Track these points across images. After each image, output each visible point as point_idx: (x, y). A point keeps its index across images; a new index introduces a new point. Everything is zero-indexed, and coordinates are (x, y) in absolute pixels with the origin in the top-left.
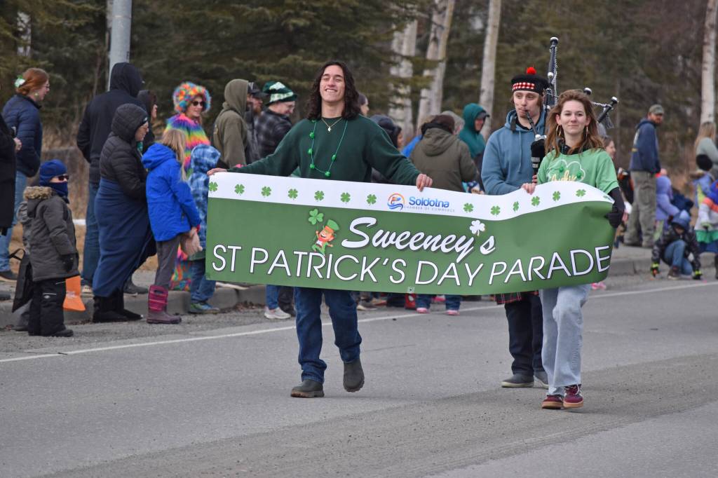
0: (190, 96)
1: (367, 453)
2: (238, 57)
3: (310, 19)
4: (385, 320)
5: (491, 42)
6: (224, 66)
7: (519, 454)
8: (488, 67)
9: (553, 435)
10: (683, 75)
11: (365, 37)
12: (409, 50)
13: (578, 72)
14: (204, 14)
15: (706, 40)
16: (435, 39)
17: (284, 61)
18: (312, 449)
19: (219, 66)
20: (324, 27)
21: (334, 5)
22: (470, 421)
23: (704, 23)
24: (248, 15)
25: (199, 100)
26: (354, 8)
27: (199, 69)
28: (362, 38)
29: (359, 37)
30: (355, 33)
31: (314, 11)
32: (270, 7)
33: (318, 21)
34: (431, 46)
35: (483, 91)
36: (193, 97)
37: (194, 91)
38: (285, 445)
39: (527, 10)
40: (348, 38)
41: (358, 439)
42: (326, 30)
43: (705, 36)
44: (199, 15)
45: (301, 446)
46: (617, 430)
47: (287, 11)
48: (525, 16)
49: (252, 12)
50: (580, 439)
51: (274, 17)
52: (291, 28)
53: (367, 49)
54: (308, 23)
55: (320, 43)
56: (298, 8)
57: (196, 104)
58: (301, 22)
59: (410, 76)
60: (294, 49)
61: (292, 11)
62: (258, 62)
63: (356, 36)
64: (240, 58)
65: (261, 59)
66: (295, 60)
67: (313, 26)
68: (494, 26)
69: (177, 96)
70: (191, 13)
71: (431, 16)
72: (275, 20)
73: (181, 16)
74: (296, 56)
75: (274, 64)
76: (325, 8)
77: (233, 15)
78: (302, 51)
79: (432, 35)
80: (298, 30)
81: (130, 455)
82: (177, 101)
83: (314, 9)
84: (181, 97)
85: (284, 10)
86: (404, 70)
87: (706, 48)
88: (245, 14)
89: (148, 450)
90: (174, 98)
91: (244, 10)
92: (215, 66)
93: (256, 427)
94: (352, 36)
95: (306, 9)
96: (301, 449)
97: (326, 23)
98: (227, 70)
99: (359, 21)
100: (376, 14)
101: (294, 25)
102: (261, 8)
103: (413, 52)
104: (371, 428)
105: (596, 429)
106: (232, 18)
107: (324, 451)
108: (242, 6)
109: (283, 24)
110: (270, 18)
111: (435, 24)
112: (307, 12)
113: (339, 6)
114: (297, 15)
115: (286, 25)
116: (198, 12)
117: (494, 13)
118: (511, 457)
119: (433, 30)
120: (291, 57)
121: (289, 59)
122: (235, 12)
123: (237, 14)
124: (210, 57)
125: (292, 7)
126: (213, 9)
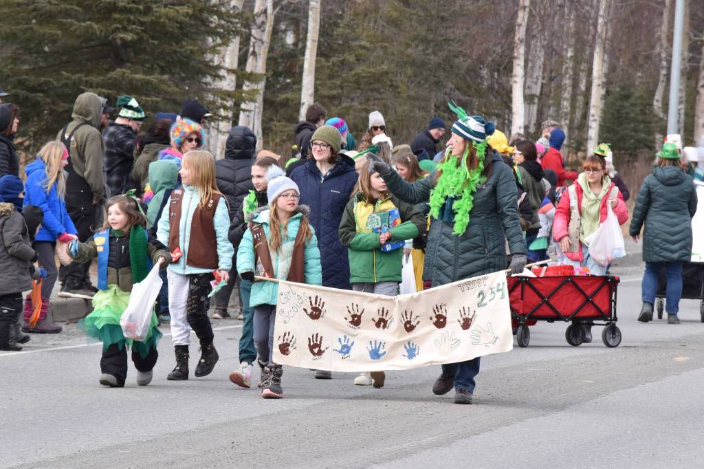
0: (185, 133)
1: (253, 459)
2: (65, 71)
3: (137, 34)
4: (236, 328)
5: (310, 56)
6: (51, 80)
7: (400, 458)
8: (308, 80)
9: (429, 439)
10: (491, 88)
11: (192, 51)
12: (231, 63)
13: (391, 86)
14: (31, 29)
15: (515, 54)
16: (254, 53)
17: (112, 74)
18: (199, 456)
19: (47, 79)
20: (151, 41)
21: (162, 20)
22: (346, 426)
23: (514, 38)
24: (76, 30)
25: (194, 137)
26: (181, 23)
27: (27, 83)
28: (189, 52)
29: (186, 50)
30: (181, 47)
31: (141, 26)
32: (98, 21)
33: (145, 36)
34: (250, 60)
35: (303, 104)
36: (188, 134)
37: (190, 128)
38: (171, 452)
39: (342, 25)
40: (175, 52)
41: (241, 446)
42: (153, 44)
43: (515, 50)
44: (26, 30)
45: (187, 453)
46: (489, 433)
47: (115, 26)
48: (340, 30)
49: (80, 26)
50: (454, 444)
51: (101, 31)
52: (119, 42)
53: (193, 63)
54: (135, 37)
55: (147, 57)
56: (125, 23)
57: (190, 140)
58: (129, 37)
59: (233, 89)
60: (120, 62)
61: (119, 26)
62: (86, 76)
63: (183, 50)
64: (68, 72)
65: (88, 73)
66: (124, 73)
67: (140, 39)
68: (313, 41)
69: (174, 132)
70: (19, 27)
71: (250, 30)
72: (103, 34)
73: (8, 31)
74: (124, 70)
75: (102, 78)
76: (153, 22)
77: (61, 29)
78: (129, 65)
79: (251, 49)
80: (125, 44)
81: (21, 463)
82: (173, 136)
83: (142, 24)
84: (177, 133)
85: (112, 24)
86: (228, 84)
87: (516, 62)
88: (72, 29)
89: (37, 458)
90: (171, 133)
91: (71, 25)
92: (43, 79)
93: (137, 435)
94: (179, 50)
95: (134, 24)
96: (188, 456)
97: (153, 38)
98: (55, 83)
99: (186, 35)
100: (203, 28)
101: (122, 39)
102: (88, 23)
103: (235, 66)
104: (252, 434)
105: (468, 433)
106: (59, 32)
107: (211, 458)
108: (69, 20)
109: (110, 38)
110: (98, 32)
111: (255, 38)
112: (134, 27)
113: (167, 21)
114: (125, 29)
115: (115, 39)
116: (26, 26)
117: (314, 28)
118: (393, 462)
119: (251, 44)
120: (118, 70)
121: (117, 73)
122: (62, 27)
123: (64, 28)
124: (37, 71)
125: (120, 21)
126: (40, 23)
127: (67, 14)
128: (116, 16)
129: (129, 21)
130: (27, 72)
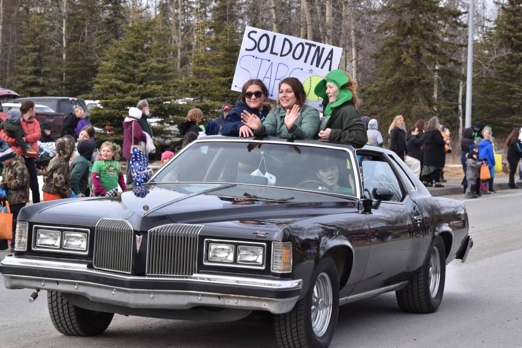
3: (519, 105)
14: (487, 105)
24: (500, 105)
32: (507, 102)
49: (502, 104)
58: (516, 106)
60: (514, 114)
65: (504, 117)
67: (520, 107)
70: (483, 105)
72: (508, 106)
80: (515, 108)
85: (511, 103)
102: (504, 102)
109: (510, 107)
114: (515, 104)
115: (512, 107)
116: (485, 104)
121: (513, 117)
122: (496, 104)
123: (497, 105)
124: (488, 118)
125: (514, 102)
126: (489, 104)
127: (497, 100)
128: (512, 100)
129: (516, 102)
130: (486, 118)
